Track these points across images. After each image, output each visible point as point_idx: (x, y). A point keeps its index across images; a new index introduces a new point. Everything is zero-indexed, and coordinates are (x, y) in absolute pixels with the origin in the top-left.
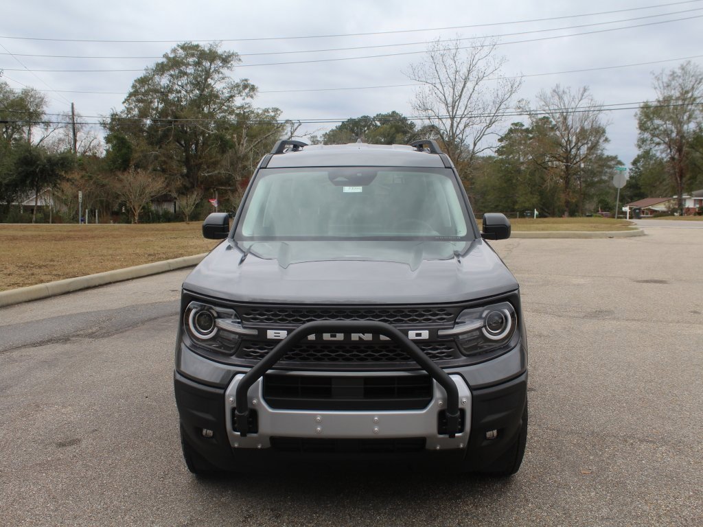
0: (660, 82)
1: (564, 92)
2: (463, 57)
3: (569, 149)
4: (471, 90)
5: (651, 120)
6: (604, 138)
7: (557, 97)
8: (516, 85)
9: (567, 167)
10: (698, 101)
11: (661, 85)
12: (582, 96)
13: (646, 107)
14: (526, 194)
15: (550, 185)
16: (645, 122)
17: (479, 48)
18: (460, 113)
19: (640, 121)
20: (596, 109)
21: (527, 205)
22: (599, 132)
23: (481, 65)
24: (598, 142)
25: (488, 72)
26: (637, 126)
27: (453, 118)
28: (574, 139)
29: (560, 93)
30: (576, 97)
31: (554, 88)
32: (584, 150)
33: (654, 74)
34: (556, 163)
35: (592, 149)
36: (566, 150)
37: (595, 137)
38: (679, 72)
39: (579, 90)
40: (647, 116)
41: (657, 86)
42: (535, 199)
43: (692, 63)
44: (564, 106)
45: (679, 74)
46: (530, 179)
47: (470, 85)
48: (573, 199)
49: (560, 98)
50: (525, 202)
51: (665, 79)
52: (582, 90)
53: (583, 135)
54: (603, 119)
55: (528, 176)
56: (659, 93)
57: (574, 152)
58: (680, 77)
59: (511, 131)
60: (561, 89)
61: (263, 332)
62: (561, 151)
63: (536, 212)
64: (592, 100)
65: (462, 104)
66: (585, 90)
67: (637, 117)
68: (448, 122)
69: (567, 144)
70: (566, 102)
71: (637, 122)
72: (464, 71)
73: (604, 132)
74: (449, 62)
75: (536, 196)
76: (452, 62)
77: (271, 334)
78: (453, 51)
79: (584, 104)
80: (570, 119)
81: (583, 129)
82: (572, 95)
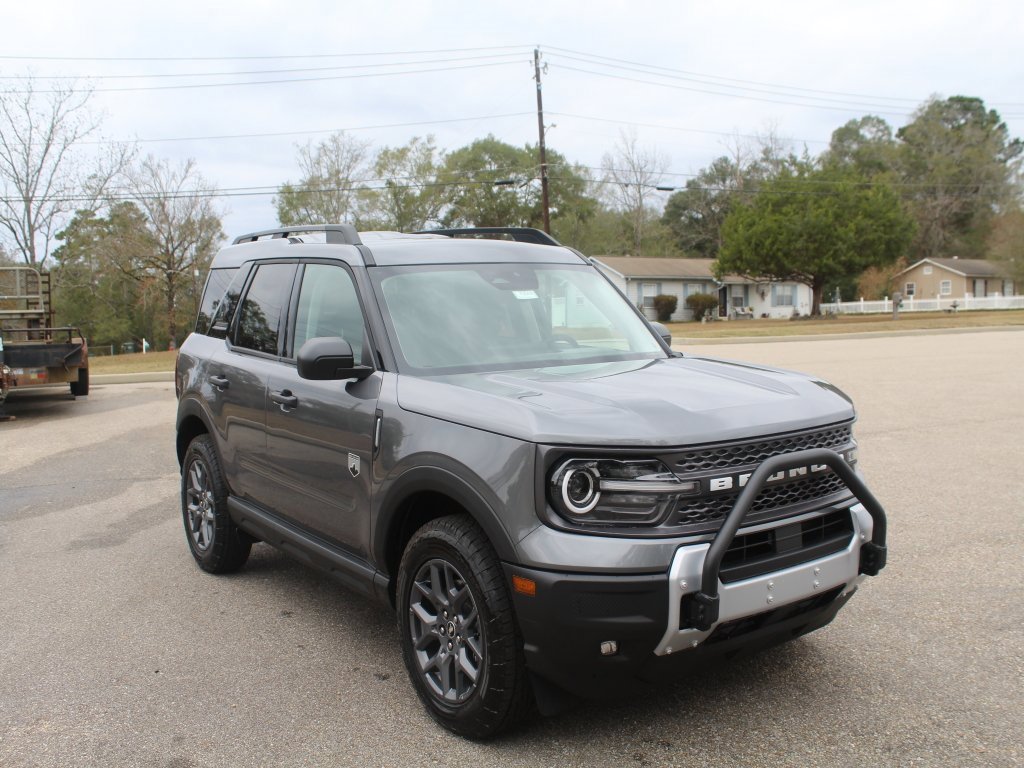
0: (306, 157)
1: (159, 166)
2: (43, 105)
3: (171, 249)
4: (57, 159)
5: (295, 208)
6: (218, 234)
7: (149, 173)
8: (128, 154)
9: (169, 276)
10: (354, 186)
11: (308, 162)
12: (187, 172)
13: (287, 191)
14: (109, 318)
15: (147, 303)
16: (287, 212)
17: (67, 93)
18: (40, 193)
19: (282, 209)
20: (207, 193)
21: (112, 334)
22: (211, 224)
23: (70, 120)
24: (211, 238)
25: (81, 131)
26: (277, 217)
27: (28, 200)
28: (176, 235)
29: (154, 168)
30: (177, 173)
31: (144, 160)
32: (192, 251)
33: (298, 146)
34: (151, 271)
35: (203, 249)
36: (167, 250)
37: (206, 231)
38: (330, 145)
39: (182, 165)
40: (290, 203)
41: (302, 162)
42: (125, 326)
43: (346, 134)
44: (161, 186)
45: (331, 148)
46: (114, 296)
47: (54, 150)
48: (181, 321)
49: (154, 175)
50: (108, 331)
51: (314, 154)
52: (185, 164)
53: (188, 228)
54: (217, 206)
55: (111, 290)
56: (306, 171)
57: (177, 254)
58: (332, 152)
59: (75, 223)
60: (155, 161)
61: (706, 483)
62: (158, 251)
63: (145, 344)
64: (200, 179)
65: (43, 180)
66: (190, 165)
67: (277, 204)
68: (21, 207)
69: (167, 243)
70: (164, 182)
71: (277, 210)
72: (45, 127)
73: (219, 224)
74: (17, 111)
75: (125, 320)
76: (24, 113)
77: (715, 485)
78: (26, 95)
79: (188, 186)
80: (170, 205)
81: (189, 223)
82: (172, 170)
